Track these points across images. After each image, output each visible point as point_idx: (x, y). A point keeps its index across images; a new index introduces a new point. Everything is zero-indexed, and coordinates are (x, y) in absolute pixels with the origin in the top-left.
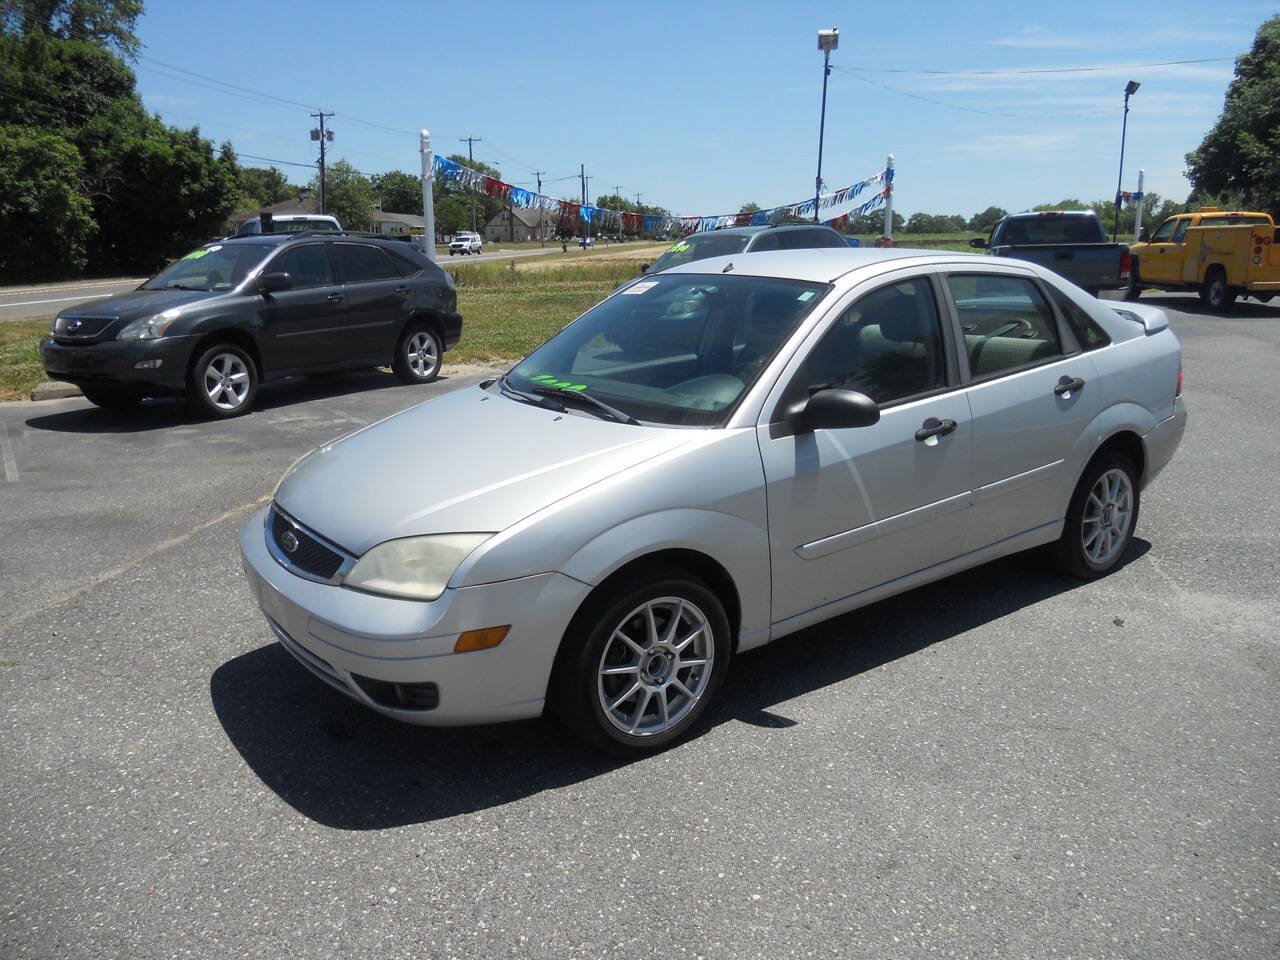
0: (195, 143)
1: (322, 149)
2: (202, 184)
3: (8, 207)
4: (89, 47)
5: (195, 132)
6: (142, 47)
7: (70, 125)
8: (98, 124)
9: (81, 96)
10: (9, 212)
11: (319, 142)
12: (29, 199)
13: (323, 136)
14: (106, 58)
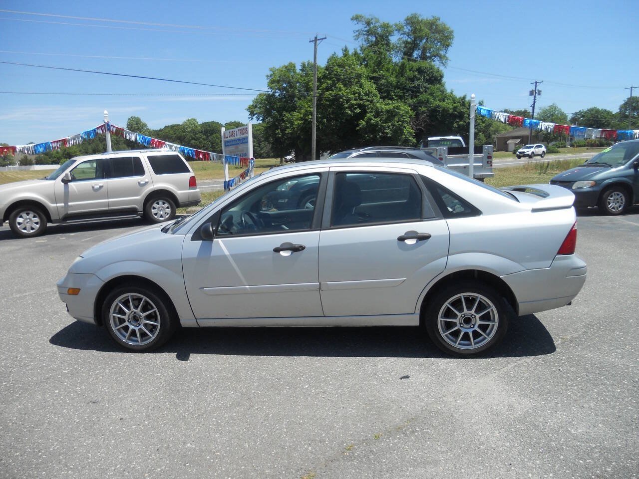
0: (463, 102)
1: (535, 100)
2: (465, 122)
3: (380, 134)
4: (424, 64)
5: (464, 98)
6: (449, 61)
7: (412, 98)
8: (423, 97)
9: (419, 85)
10: (380, 137)
11: (533, 96)
12: (388, 131)
13: (536, 93)
14: (432, 67)
